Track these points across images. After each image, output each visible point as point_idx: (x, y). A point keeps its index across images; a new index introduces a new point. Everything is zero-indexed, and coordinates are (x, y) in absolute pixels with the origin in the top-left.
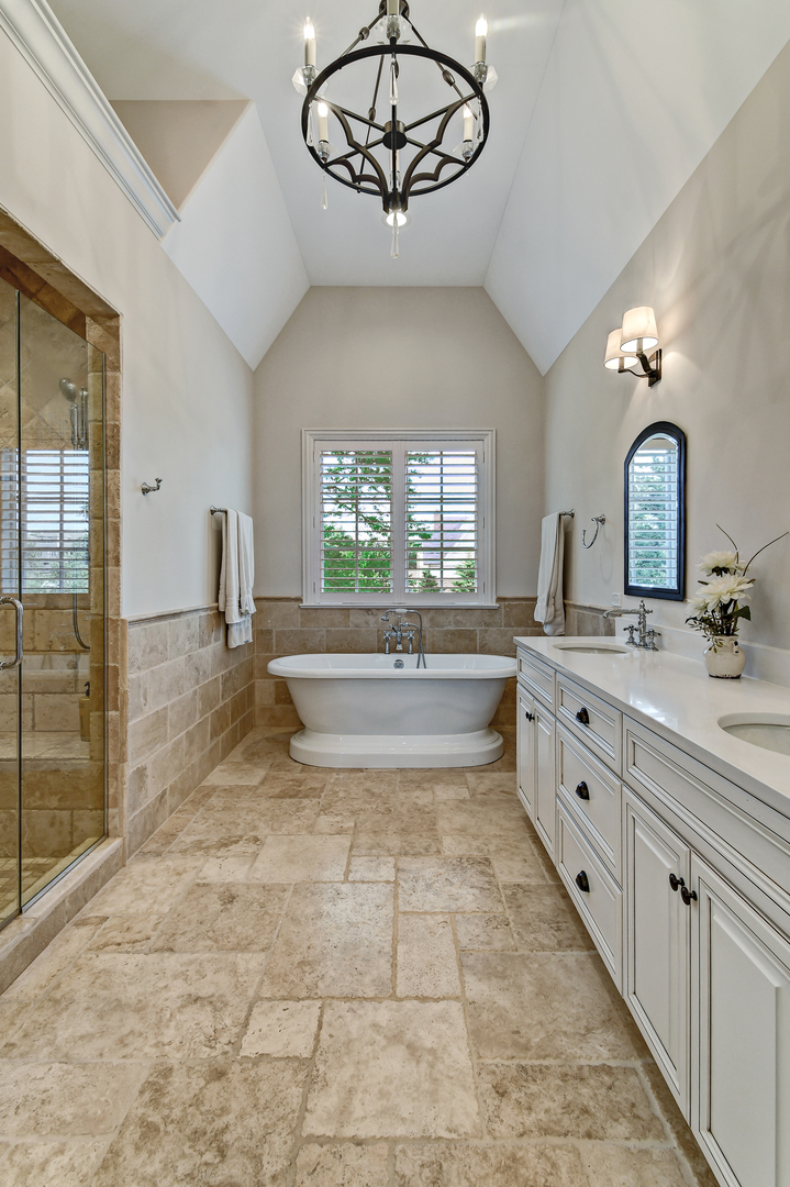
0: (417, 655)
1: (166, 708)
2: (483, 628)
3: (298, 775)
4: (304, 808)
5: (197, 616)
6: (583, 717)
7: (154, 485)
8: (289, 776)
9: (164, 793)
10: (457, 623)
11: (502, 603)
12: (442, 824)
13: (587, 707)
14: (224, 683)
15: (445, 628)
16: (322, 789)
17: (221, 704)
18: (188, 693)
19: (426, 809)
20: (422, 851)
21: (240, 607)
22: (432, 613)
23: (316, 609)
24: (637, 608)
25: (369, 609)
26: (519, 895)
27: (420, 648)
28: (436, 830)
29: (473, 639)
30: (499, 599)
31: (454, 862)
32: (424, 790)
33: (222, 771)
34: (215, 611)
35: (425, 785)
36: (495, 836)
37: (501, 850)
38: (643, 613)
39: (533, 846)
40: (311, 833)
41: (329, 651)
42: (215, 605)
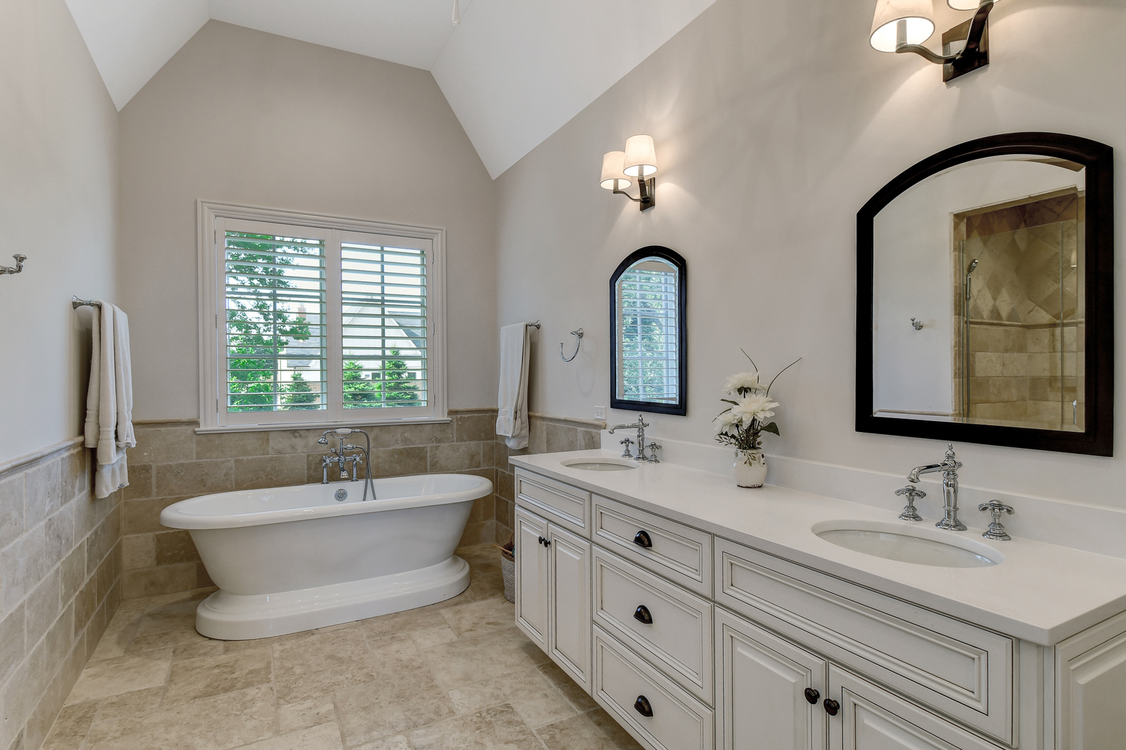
0: (362, 482)
1: (22, 606)
2: (434, 444)
3: (224, 658)
4: (253, 701)
5: (59, 458)
6: (643, 540)
7: (13, 264)
8: (210, 661)
9: (21, 736)
10: (405, 441)
11: (454, 416)
12: (441, 678)
13: (646, 529)
14: (89, 551)
15: (392, 448)
16: (268, 668)
17: (87, 580)
18: (49, 574)
19: (415, 664)
20: (432, 715)
21: (117, 438)
22: (376, 431)
23: (220, 434)
24: (636, 422)
25: (296, 431)
26: (558, 736)
27: (365, 472)
28: (437, 686)
29: (423, 458)
30: (451, 413)
31: (475, 719)
32: (402, 640)
33: (94, 676)
34: (79, 449)
35: (401, 634)
36: (504, 676)
37: (517, 690)
38: (641, 427)
39: (546, 677)
40: (278, 733)
41: (239, 486)
42: (80, 439)
